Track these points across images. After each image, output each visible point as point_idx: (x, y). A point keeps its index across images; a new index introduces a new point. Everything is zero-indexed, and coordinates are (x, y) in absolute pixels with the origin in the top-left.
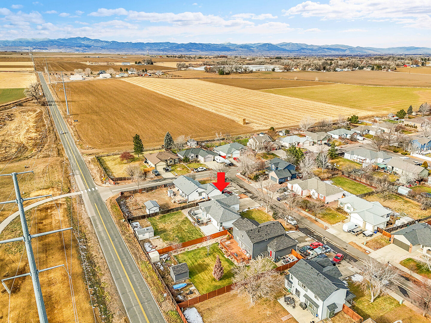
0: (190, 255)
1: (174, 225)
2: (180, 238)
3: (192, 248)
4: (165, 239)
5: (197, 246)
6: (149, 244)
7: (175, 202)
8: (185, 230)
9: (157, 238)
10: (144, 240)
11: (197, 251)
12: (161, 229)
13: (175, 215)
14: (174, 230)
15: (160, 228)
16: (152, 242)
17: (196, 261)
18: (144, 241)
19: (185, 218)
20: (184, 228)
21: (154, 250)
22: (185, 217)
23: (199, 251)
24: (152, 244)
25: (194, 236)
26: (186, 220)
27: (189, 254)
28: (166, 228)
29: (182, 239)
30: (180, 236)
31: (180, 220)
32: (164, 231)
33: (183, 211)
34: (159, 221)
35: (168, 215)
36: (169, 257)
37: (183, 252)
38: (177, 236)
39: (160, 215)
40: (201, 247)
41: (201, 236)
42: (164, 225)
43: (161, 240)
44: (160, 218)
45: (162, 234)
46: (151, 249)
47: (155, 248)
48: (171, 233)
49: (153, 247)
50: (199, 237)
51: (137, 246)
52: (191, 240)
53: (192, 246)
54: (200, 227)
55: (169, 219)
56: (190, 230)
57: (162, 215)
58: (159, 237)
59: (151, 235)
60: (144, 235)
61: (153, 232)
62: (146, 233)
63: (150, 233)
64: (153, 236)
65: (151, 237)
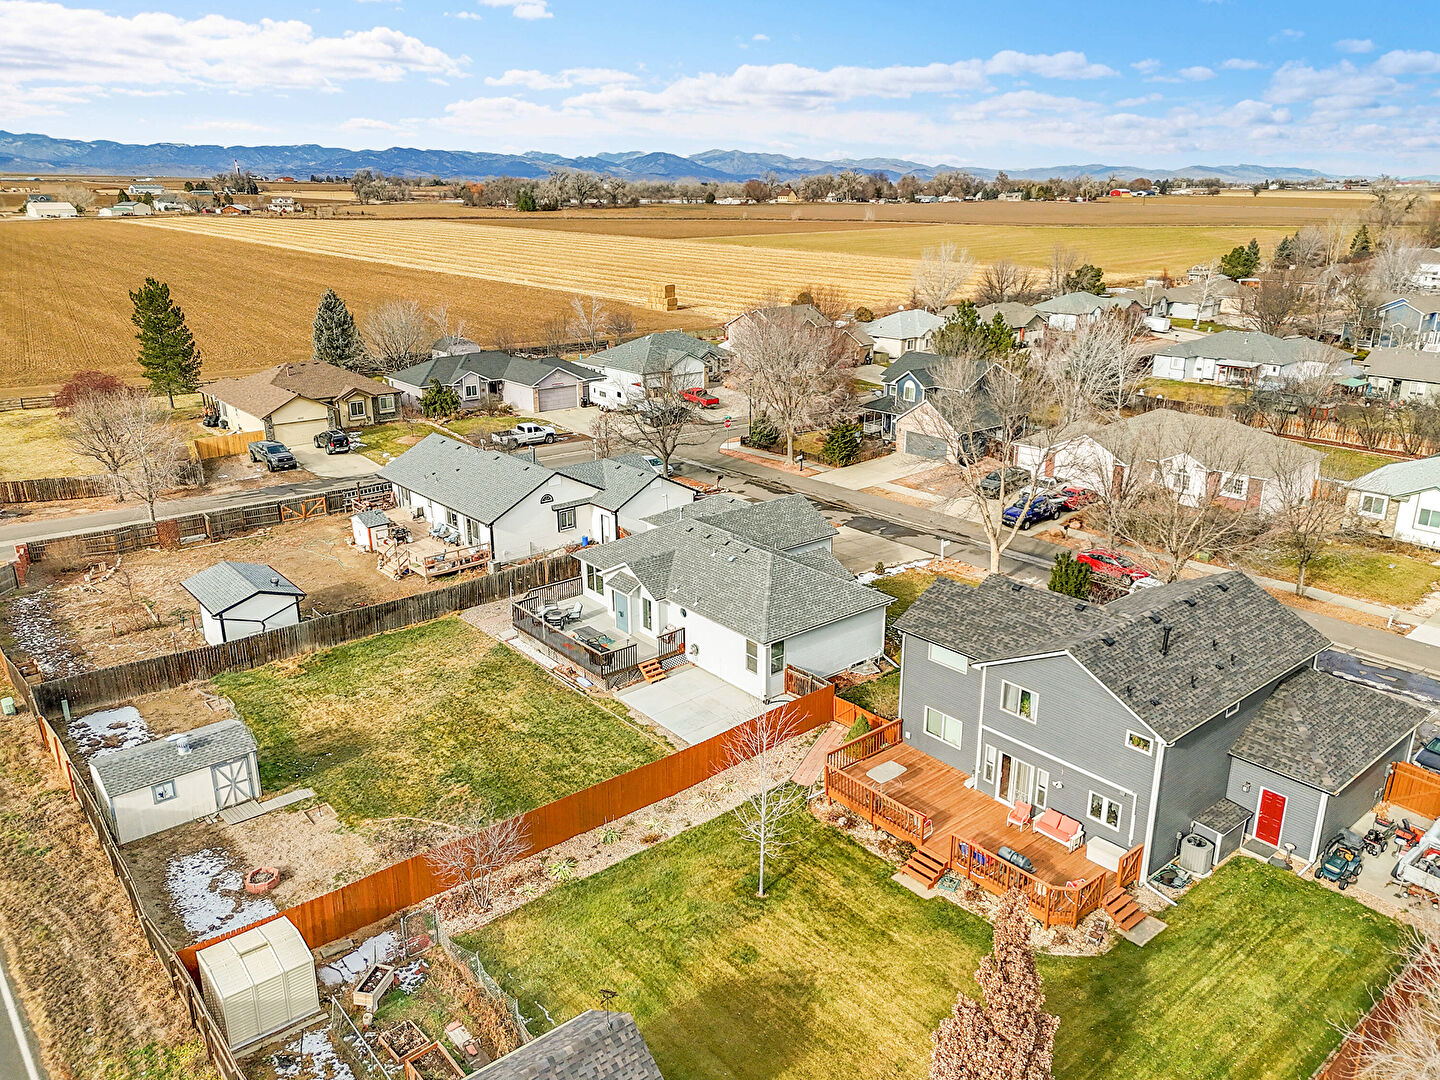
0: (606, 916)
1: (423, 703)
2: (486, 783)
3: (606, 850)
4: (361, 805)
5: (637, 833)
6: (213, 867)
7: (405, 573)
8: (514, 727)
9: (292, 808)
10: (172, 831)
11: (657, 871)
12: (321, 734)
13: (421, 641)
14: (427, 734)
15: (309, 729)
16: (245, 846)
17: (677, 964)
18: (169, 845)
19: (495, 651)
20: (501, 715)
21: (265, 909)
22: (494, 645)
23: (666, 864)
24: (240, 863)
25: (591, 760)
26: (501, 666)
27: (595, 904)
28: (359, 723)
29: (501, 790)
30: (480, 767)
31: (463, 664)
32: (343, 748)
33: (470, 615)
34: (304, 685)
35: (369, 644)
36: (412, 956)
37: (531, 891)
38: (458, 774)
39: (307, 648)
40: (674, 830)
41: (645, 749)
42: (341, 707)
43: (327, 817)
44: (309, 669)
45: (331, 774)
46: (231, 903)
47: (267, 894)
48: (404, 756)
49: (251, 887)
50: (631, 761)
51: (94, 899)
52: (574, 790)
53: (600, 833)
54: (616, 694)
55: (375, 670)
56: (551, 718)
57: (322, 649)
58: (310, 793)
59: (234, 783)
60: (170, 793)
61: (246, 756)
62: (185, 770)
63: (226, 769)
64: (257, 795)
65: (239, 801)
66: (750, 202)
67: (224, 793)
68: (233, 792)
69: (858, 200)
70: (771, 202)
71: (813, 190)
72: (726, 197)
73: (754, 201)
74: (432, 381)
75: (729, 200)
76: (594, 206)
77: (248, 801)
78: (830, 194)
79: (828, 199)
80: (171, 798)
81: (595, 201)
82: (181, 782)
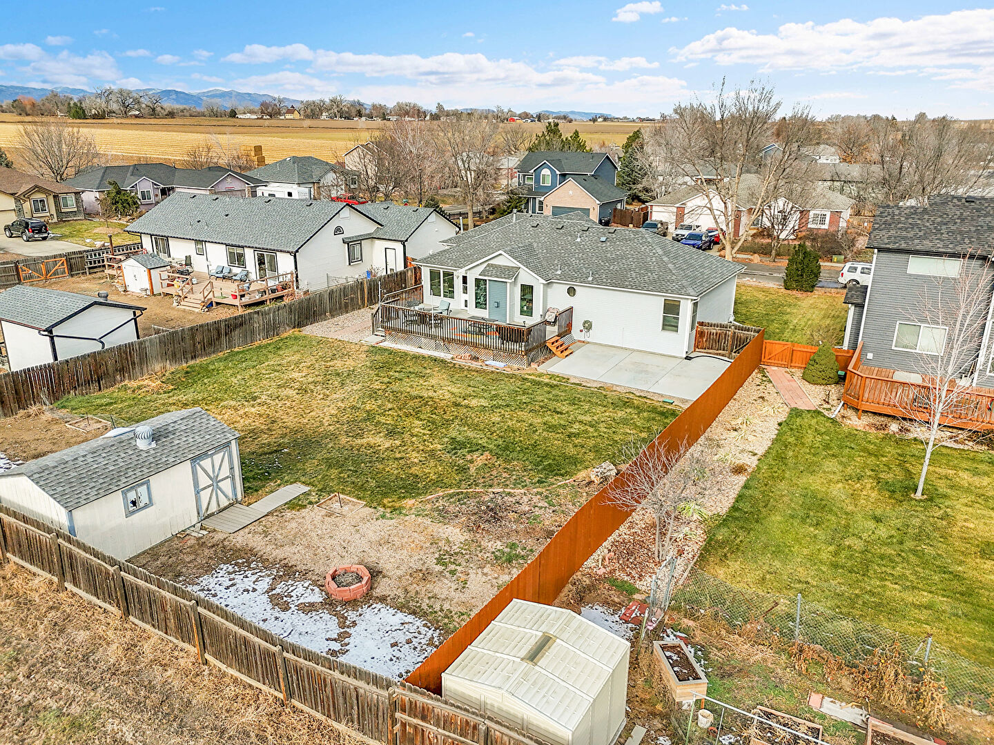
2: (504, 449)
7: (210, 306)
9: (296, 505)
13: (283, 353)
19: (372, 352)
20: (444, 396)
22: (367, 348)
26: (395, 361)
31: (352, 364)
32: (296, 443)
33: (313, 331)
35: (225, 360)
38: (462, 446)
39: (158, 366)
43: (350, 506)
44: (176, 384)
45: (308, 467)
54: (540, 368)
57: (174, 367)
58: (303, 487)
59: (215, 481)
60: (144, 500)
61: (228, 444)
62: (159, 467)
63: (206, 463)
64: (240, 497)
65: (222, 506)
66: (265, 117)
67: (205, 495)
68: (214, 494)
69: (345, 118)
70: (281, 117)
71: (312, 110)
72: (245, 113)
73: (268, 117)
74: (110, 183)
75: (248, 116)
76: (137, 116)
77: (231, 505)
78: (324, 114)
79: (323, 118)
80: (146, 506)
81: (137, 113)
82: (159, 483)
